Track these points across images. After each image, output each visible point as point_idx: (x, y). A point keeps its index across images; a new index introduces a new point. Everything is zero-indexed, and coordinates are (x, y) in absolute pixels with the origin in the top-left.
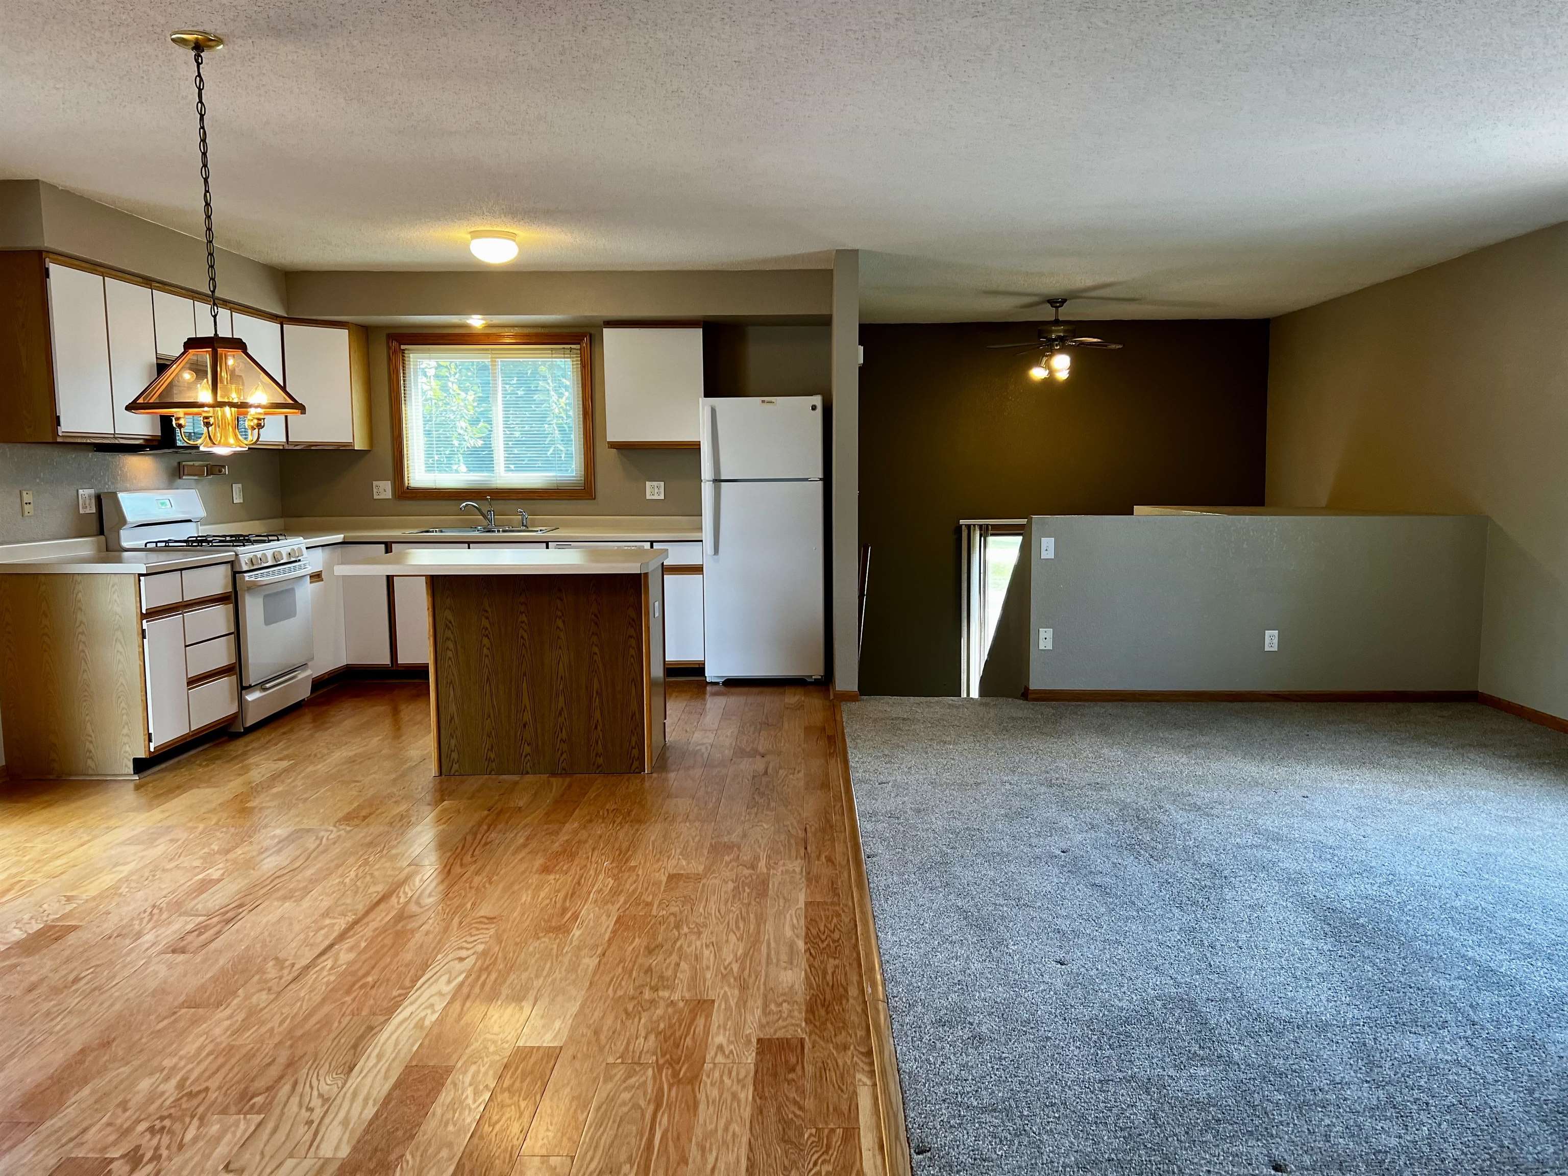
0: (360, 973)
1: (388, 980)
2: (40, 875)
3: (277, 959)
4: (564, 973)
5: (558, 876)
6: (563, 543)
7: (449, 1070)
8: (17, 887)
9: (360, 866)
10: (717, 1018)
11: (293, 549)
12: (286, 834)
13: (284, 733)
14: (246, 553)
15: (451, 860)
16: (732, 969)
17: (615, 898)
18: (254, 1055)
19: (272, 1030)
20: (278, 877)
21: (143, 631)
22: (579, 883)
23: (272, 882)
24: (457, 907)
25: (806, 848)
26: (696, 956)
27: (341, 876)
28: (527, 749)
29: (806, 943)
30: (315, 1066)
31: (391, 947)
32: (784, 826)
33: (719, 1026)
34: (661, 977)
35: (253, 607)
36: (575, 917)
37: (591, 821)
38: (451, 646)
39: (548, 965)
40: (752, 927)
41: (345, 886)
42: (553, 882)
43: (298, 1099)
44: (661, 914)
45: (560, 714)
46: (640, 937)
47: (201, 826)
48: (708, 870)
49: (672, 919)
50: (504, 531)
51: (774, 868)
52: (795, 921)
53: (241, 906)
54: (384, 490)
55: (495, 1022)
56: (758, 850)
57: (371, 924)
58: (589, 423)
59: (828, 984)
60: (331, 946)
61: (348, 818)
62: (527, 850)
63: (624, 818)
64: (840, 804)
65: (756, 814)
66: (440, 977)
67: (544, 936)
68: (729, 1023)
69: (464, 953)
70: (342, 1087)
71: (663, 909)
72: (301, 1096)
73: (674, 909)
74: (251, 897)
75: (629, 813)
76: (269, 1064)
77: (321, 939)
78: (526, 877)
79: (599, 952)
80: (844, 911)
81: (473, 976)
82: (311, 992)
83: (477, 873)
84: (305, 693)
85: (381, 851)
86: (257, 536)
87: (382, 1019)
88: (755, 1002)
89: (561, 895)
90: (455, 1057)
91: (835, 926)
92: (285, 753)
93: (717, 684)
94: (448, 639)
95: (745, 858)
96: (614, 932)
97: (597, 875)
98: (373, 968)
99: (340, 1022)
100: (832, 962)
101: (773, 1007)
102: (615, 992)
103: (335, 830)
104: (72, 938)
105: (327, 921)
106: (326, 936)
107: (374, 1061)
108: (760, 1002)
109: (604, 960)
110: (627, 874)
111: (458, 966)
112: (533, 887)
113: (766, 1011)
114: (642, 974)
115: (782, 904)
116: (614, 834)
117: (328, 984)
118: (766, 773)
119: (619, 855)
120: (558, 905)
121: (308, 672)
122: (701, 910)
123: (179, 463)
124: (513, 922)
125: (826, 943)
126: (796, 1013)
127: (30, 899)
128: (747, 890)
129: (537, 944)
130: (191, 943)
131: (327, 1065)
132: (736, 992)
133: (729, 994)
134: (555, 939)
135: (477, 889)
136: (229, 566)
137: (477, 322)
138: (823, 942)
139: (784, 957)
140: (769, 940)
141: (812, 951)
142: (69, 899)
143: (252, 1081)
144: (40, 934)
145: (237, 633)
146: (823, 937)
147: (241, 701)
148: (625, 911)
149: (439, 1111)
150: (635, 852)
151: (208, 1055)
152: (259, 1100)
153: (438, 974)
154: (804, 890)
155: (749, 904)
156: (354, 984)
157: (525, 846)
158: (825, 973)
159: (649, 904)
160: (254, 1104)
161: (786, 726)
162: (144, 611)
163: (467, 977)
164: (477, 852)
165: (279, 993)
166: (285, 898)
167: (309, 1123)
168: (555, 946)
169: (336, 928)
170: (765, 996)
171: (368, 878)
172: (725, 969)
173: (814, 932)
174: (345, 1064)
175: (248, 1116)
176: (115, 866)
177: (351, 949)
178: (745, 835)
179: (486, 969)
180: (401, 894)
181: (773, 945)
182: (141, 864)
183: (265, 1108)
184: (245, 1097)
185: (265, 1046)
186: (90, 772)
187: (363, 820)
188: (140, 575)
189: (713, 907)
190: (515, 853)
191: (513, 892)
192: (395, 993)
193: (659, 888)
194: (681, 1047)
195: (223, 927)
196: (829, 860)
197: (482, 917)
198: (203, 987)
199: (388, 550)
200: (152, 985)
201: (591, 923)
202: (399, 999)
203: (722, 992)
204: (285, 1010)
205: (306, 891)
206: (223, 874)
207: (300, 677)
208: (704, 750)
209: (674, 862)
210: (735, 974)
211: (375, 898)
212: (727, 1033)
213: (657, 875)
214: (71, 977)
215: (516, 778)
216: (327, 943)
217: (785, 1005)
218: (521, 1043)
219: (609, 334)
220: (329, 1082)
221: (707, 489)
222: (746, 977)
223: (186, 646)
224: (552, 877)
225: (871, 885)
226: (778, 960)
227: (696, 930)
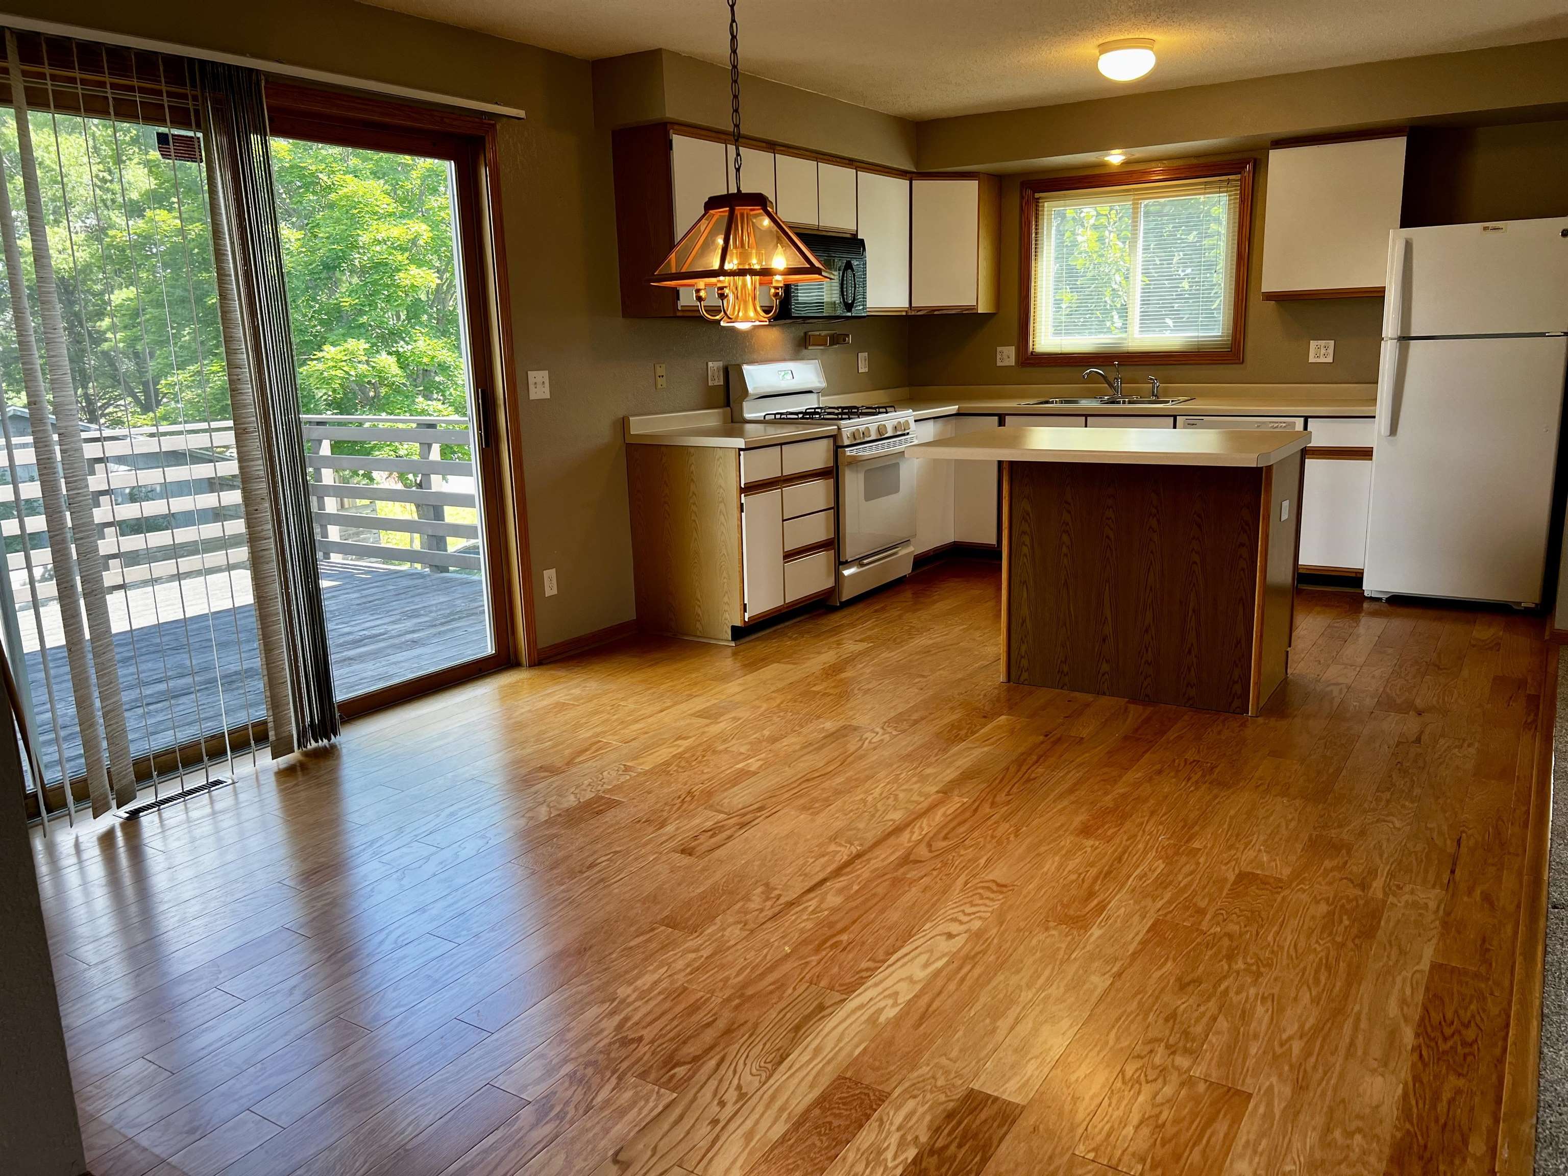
0: (839, 926)
1: (863, 943)
2: (616, 737)
3: (767, 885)
4: (1062, 989)
5: (1097, 843)
6: (1195, 420)
7: (882, 1098)
8: (594, 748)
9: (888, 783)
10: (1248, 1129)
11: (899, 422)
12: (834, 729)
13: (876, 611)
14: (849, 427)
15: (984, 795)
16: (1291, 1048)
17: (1160, 891)
18: (699, 1008)
19: (727, 979)
20: (808, 780)
21: (742, 505)
22: (1120, 859)
23: (800, 784)
24: (969, 861)
25: (1453, 872)
26: (1244, 1012)
27: (866, 792)
28: (1105, 667)
29: (1417, 1035)
30: (749, 1042)
31: (883, 898)
32: (1427, 828)
33: (1248, 1142)
34: (1186, 1033)
35: (853, 483)
36: (1101, 907)
37: (1160, 772)
38: (1028, 541)
39: (1047, 973)
40: (1339, 984)
41: (865, 806)
42: (1089, 849)
43: (716, 1083)
44: (1212, 931)
45: (1147, 631)
46: (1174, 960)
47: (765, 706)
48: (1296, 876)
49: (1226, 942)
50: (1130, 402)
51: (1394, 895)
52: (1408, 991)
53: (761, 809)
54: (1007, 356)
55: (958, 1040)
56: (1378, 859)
57: (873, 862)
58: (1244, 270)
59: (1437, 1120)
60: (824, 881)
61: (898, 719)
62: (1072, 798)
63: (1203, 776)
64: (1524, 809)
65: (1388, 801)
66: (921, 954)
67: (1055, 928)
68: (1264, 1142)
69: (954, 928)
70: (764, 1084)
71: (1218, 924)
72: (721, 1081)
73: (1233, 928)
74: (774, 799)
75: (1212, 769)
76: (708, 1025)
77: (818, 869)
78: (1060, 836)
79: (1115, 969)
80: (1492, 994)
81: (955, 965)
82: (783, 937)
83: (1006, 818)
84: (906, 569)
85: (916, 768)
86: (867, 408)
87: (838, 997)
88: (1312, 1118)
89: (1093, 871)
90: (893, 1082)
91: (1473, 1016)
92: (869, 633)
93: (1378, 600)
94: (1024, 533)
95: (1355, 868)
96: (1144, 943)
97: (1145, 852)
98: (854, 922)
99: (795, 989)
100: (1453, 1082)
101: (1337, 1134)
102: (1118, 1039)
103: (881, 731)
104: (609, 817)
105: (833, 847)
106: (824, 868)
107: (808, 1058)
108: (1320, 1120)
109: (1118, 984)
110: (1184, 859)
111: (944, 946)
112: (1064, 852)
113: (1326, 1142)
114: (1161, 1021)
115: (1394, 957)
116: (1184, 796)
117: (802, 931)
118: (1418, 740)
119: (1183, 827)
120: (1086, 885)
121: (911, 549)
122: (1270, 938)
123: (806, 333)
124: (1025, 897)
125: (1450, 1043)
126: (1373, 1159)
127: (599, 762)
128: (1346, 922)
129: (1042, 937)
130: (701, 844)
131: (760, 1046)
132: (1287, 1091)
133: (1276, 1090)
134: (1066, 936)
135: (999, 842)
136: (831, 440)
137: (1115, 158)
138: (1445, 1039)
139: (1376, 1051)
140: (1359, 1013)
141: (1424, 1053)
142: (627, 769)
143: (684, 1043)
144: (588, 804)
145: (836, 509)
146: (1448, 1031)
147: (838, 576)
148: (1166, 915)
149: (851, 1156)
150: (1203, 828)
151: (659, 993)
152: (680, 1071)
153: (917, 951)
154: (1434, 941)
155: (1343, 945)
156: (825, 942)
157: (1071, 791)
158: (1436, 1097)
159: (1202, 912)
160: (675, 1074)
161: (1465, 673)
162: (743, 486)
163: (947, 964)
164: (1015, 790)
165: (752, 931)
166: (804, 808)
167: (715, 1122)
168: (1064, 946)
169: (838, 858)
170: (1331, 1110)
171: (891, 801)
172: (1282, 1045)
173: (1436, 1017)
174: (778, 1049)
175: (662, 1090)
176: (677, 739)
177: (840, 891)
178: (1362, 833)
179: (971, 958)
180: (916, 830)
181: (1363, 1025)
182: (697, 743)
183: (679, 1086)
184: (670, 1062)
185: (714, 998)
186: (698, 634)
187: (911, 726)
188: (740, 450)
189: (1288, 938)
190: (1061, 796)
191: (1038, 855)
192: (864, 965)
193: (1221, 890)
194: (1183, 1161)
195: (735, 832)
196: (1487, 898)
197: (994, 881)
198: (688, 904)
199: (1002, 423)
200: (649, 888)
201: (1118, 924)
202: (864, 974)
203: (1268, 1083)
204: (751, 955)
205: (827, 802)
206: (760, 767)
207: (900, 554)
208: (1335, 693)
209: (1251, 854)
210: (1294, 1060)
211: (889, 826)
212: (1257, 1160)
213: (1223, 868)
214: (588, 863)
215: (1089, 697)
216: (821, 876)
217: (1358, 1138)
218: (976, 1086)
219: (1275, 156)
220: (754, 1071)
221: (1388, 352)
222: (1309, 1069)
223: (783, 521)
224: (1089, 843)
225: (1549, 958)
226: (1365, 1053)
227: (1254, 968)
